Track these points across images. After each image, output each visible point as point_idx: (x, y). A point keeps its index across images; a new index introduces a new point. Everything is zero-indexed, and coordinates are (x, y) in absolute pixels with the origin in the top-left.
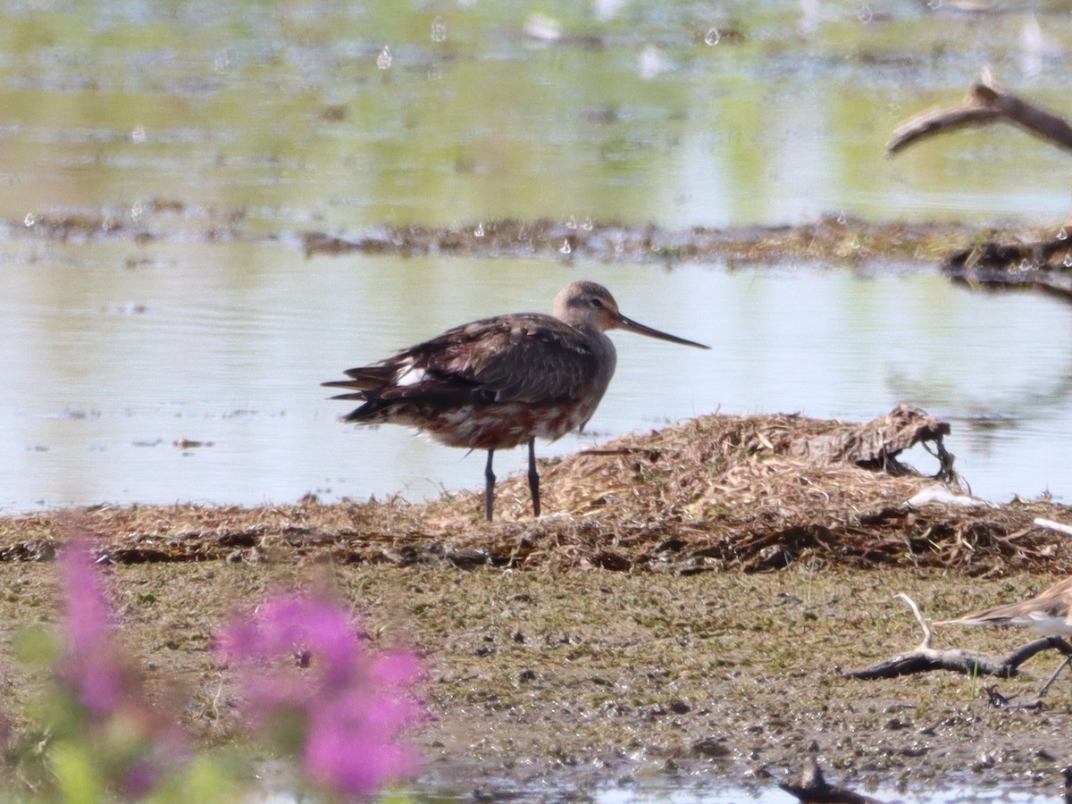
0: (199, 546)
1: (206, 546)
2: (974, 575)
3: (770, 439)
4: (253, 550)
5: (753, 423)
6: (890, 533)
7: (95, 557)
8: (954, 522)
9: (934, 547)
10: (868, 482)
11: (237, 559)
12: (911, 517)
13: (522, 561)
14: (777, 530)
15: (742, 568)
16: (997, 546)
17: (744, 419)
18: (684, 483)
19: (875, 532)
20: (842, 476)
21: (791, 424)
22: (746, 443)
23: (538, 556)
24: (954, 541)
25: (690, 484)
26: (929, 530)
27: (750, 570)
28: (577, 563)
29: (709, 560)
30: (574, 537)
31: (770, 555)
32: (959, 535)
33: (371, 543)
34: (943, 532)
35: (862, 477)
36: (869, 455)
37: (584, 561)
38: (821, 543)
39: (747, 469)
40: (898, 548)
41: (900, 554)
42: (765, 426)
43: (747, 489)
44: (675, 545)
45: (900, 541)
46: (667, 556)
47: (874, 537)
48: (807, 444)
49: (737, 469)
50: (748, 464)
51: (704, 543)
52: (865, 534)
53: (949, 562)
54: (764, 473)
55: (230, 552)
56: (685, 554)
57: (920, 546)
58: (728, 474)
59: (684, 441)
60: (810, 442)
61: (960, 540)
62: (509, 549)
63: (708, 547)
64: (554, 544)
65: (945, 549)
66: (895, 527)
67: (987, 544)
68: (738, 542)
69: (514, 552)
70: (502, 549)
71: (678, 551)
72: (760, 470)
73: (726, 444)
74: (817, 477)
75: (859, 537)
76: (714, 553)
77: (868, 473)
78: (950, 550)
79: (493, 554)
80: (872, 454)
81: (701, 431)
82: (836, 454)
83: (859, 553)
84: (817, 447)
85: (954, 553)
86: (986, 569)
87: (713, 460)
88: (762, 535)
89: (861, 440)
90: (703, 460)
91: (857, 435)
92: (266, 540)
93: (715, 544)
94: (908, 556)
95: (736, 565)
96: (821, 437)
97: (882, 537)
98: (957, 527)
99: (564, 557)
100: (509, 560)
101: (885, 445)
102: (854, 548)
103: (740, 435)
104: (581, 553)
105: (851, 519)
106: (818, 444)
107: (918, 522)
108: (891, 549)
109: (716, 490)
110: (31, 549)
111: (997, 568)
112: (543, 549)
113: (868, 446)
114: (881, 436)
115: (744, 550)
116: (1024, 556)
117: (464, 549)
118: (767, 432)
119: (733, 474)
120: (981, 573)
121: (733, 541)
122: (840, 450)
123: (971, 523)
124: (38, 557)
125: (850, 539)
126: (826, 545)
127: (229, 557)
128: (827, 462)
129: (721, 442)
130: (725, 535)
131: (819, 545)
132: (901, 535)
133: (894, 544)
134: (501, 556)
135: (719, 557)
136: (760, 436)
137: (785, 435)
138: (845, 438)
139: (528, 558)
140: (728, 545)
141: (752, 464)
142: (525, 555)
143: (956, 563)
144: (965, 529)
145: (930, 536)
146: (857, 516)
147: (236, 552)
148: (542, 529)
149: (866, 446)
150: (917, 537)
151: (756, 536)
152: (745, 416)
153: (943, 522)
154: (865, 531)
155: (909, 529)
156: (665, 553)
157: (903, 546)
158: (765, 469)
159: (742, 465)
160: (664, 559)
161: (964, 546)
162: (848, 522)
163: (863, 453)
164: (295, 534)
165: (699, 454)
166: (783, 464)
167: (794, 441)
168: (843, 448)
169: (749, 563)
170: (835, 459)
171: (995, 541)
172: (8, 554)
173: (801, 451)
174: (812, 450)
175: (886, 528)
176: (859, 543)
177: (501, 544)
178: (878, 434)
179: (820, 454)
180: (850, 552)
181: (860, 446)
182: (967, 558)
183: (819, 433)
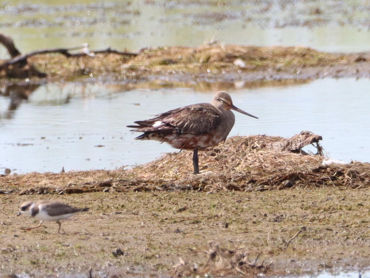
0: (93, 187)
1: (95, 187)
2: (354, 188)
3: (258, 143)
4: (111, 188)
5: (251, 138)
6: (323, 175)
7: (58, 192)
8: (343, 170)
9: (338, 179)
10: (297, 157)
11: (107, 191)
12: (328, 169)
13: (204, 188)
14: (286, 175)
15: (278, 188)
16: (358, 178)
17: (248, 137)
18: (233, 160)
19: (318, 175)
20: (288, 156)
21: (264, 138)
22: (250, 145)
23: (209, 186)
24: (344, 177)
25: (235, 160)
26: (336, 173)
27: (280, 189)
28: (222, 189)
29: (266, 186)
30: (218, 179)
31: (286, 184)
32: (346, 175)
33: (149, 184)
34: (340, 173)
35: (294, 156)
36: (295, 148)
37: (224, 188)
38: (302, 179)
39: (253, 154)
40: (326, 180)
41: (328, 181)
42: (256, 139)
43: (255, 161)
44: (253, 181)
45: (327, 177)
46: (251, 185)
47: (318, 176)
48: (272, 145)
49: (250, 154)
50: (253, 152)
51: (263, 180)
52: (315, 175)
53: (344, 184)
54: (259, 155)
55: (104, 189)
56: (257, 184)
57: (334, 179)
58: (247, 156)
59: (229, 145)
60: (273, 144)
61: (347, 177)
62: (198, 184)
63: (264, 181)
64: (213, 183)
65: (342, 180)
66: (324, 172)
67: (355, 177)
68: (274, 179)
69: (200, 185)
70: (196, 184)
71: (255, 183)
72: (258, 154)
73: (243, 146)
74: (280, 156)
75: (313, 176)
76: (266, 184)
77: (296, 154)
78: (344, 180)
79: (193, 186)
80: (296, 148)
81: (234, 142)
82: (283, 148)
83: (315, 182)
84: (276, 146)
85: (346, 181)
86: (358, 186)
87: (240, 151)
88: (282, 177)
89: (292, 143)
90: (237, 152)
91: (290, 141)
92: (115, 184)
93: (267, 181)
94: (330, 182)
95: (275, 188)
96: (276, 142)
97: (320, 176)
98: (344, 172)
99: (217, 187)
100: (198, 188)
101: (301, 144)
102: (313, 180)
103: (247, 143)
104: (222, 185)
105: (309, 170)
106: (275, 145)
107: (332, 170)
108: (324, 180)
109: (244, 161)
110: (36, 190)
111: (361, 185)
112: (209, 184)
113: (295, 145)
114: (299, 141)
115: (277, 182)
116: (368, 181)
117: (182, 185)
118: (257, 142)
119: (249, 156)
120: (356, 187)
121: (272, 179)
122: (284, 147)
123: (349, 170)
124: (38, 193)
125: (310, 177)
126: (303, 180)
127: (104, 190)
128: (280, 151)
129: (241, 145)
130: (269, 177)
131: (301, 180)
132: (327, 175)
133: (325, 178)
134: (196, 187)
135: (268, 185)
136: (255, 143)
137: (264, 142)
138: (286, 143)
139: (205, 187)
140: (271, 180)
141: (255, 152)
142: (204, 186)
143: (347, 184)
144: (347, 172)
145: (336, 175)
146: (311, 169)
147: (106, 189)
148: (207, 178)
149: (293, 145)
150: (332, 176)
151: (280, 178)
152: (248, 136)
153: (340, 170)
154: (314, 174)
155: (328, 173)
156: (250, 184)
157: (328, 179)
158: (260, 154)
159: (251, 153)
160: (250, 186)
161: (349, 178)
162: (308, 171)
163: (293, 147)
164: (122, 182)
165: (235, 150)
166: (266, 152)
167: (267, 144)
168: (285, 146)
169: (280, 186)
170: (284, 150)
171: (357, 176)
172: (28, 192)
173: (270, 147)
174: (274, 147)
175: (321, 173)
176: (313, 178)
177: (195, 183)
178: (298, 140)
179: (277, 148)
180: (312, 182)
181: (291, 145)
182: (350, 182)
183: (275, 141)
